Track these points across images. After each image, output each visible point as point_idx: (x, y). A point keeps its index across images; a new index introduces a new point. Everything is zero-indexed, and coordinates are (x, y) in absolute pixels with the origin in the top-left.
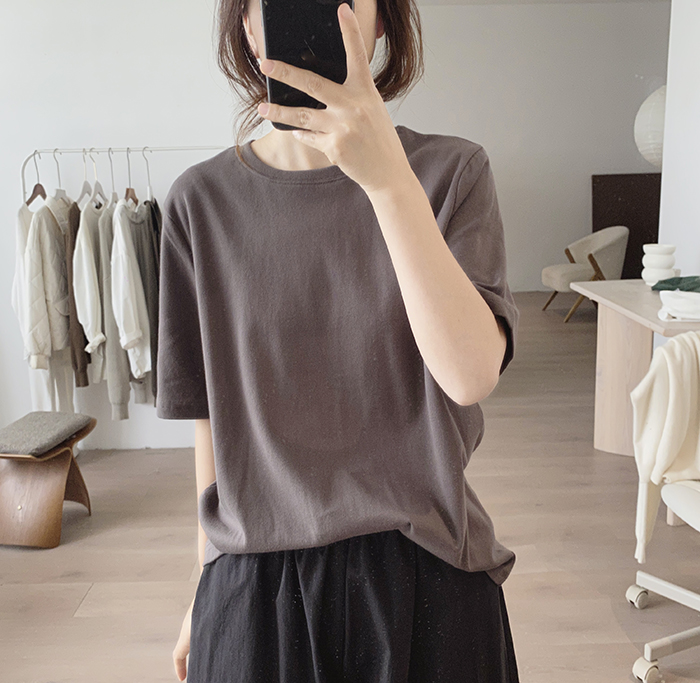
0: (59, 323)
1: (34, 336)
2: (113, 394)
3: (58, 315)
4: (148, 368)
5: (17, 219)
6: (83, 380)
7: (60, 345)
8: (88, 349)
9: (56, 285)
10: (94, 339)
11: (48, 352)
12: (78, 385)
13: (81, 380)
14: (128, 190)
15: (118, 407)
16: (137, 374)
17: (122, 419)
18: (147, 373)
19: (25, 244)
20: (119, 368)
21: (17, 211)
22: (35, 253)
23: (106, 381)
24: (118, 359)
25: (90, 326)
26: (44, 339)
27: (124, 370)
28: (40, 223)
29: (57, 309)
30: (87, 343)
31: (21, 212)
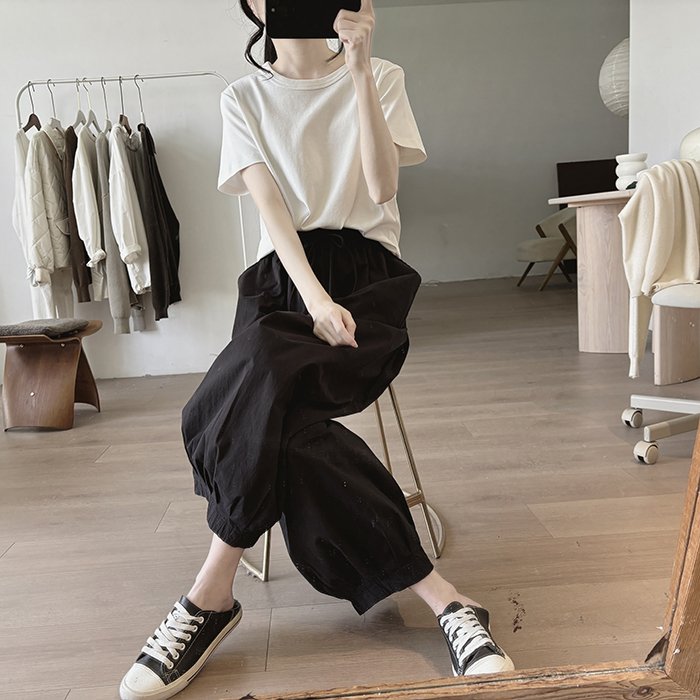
0: (60, 241)
1: (37, 249)
2: (114, 310)
3: (59, 233)
4: (148, 283)
5: (15, 141)
6: (85, 296)
7: (62, 263)
8: (89, 264)
9: (56, 205)
10: (94, 254)
11: (51, 268)
12: (80, 301)
13: (83, 295)
14: (121, 116)
15: (120, 321)
16: (137, 290)
17: (123, 333)
18: (147, 288)
19: (25, 165)
20: (119, 283)
21: (15, 135)
22: (35, 173)
23: (108, 299)
24: (118, 274)
25: (90, 243)
26: (47, 253)
27: (125, 286)
28: (38, 147)
29: (58, 227)
30: (88, 259)
31: (19, 136)
